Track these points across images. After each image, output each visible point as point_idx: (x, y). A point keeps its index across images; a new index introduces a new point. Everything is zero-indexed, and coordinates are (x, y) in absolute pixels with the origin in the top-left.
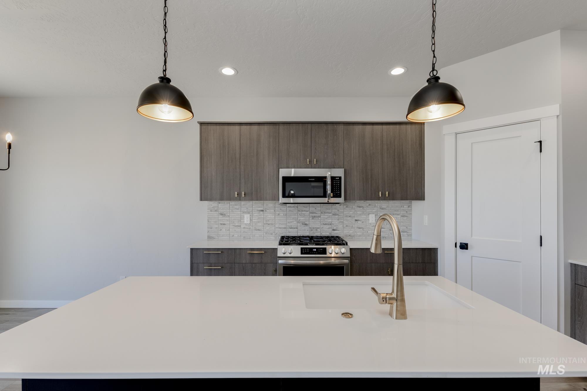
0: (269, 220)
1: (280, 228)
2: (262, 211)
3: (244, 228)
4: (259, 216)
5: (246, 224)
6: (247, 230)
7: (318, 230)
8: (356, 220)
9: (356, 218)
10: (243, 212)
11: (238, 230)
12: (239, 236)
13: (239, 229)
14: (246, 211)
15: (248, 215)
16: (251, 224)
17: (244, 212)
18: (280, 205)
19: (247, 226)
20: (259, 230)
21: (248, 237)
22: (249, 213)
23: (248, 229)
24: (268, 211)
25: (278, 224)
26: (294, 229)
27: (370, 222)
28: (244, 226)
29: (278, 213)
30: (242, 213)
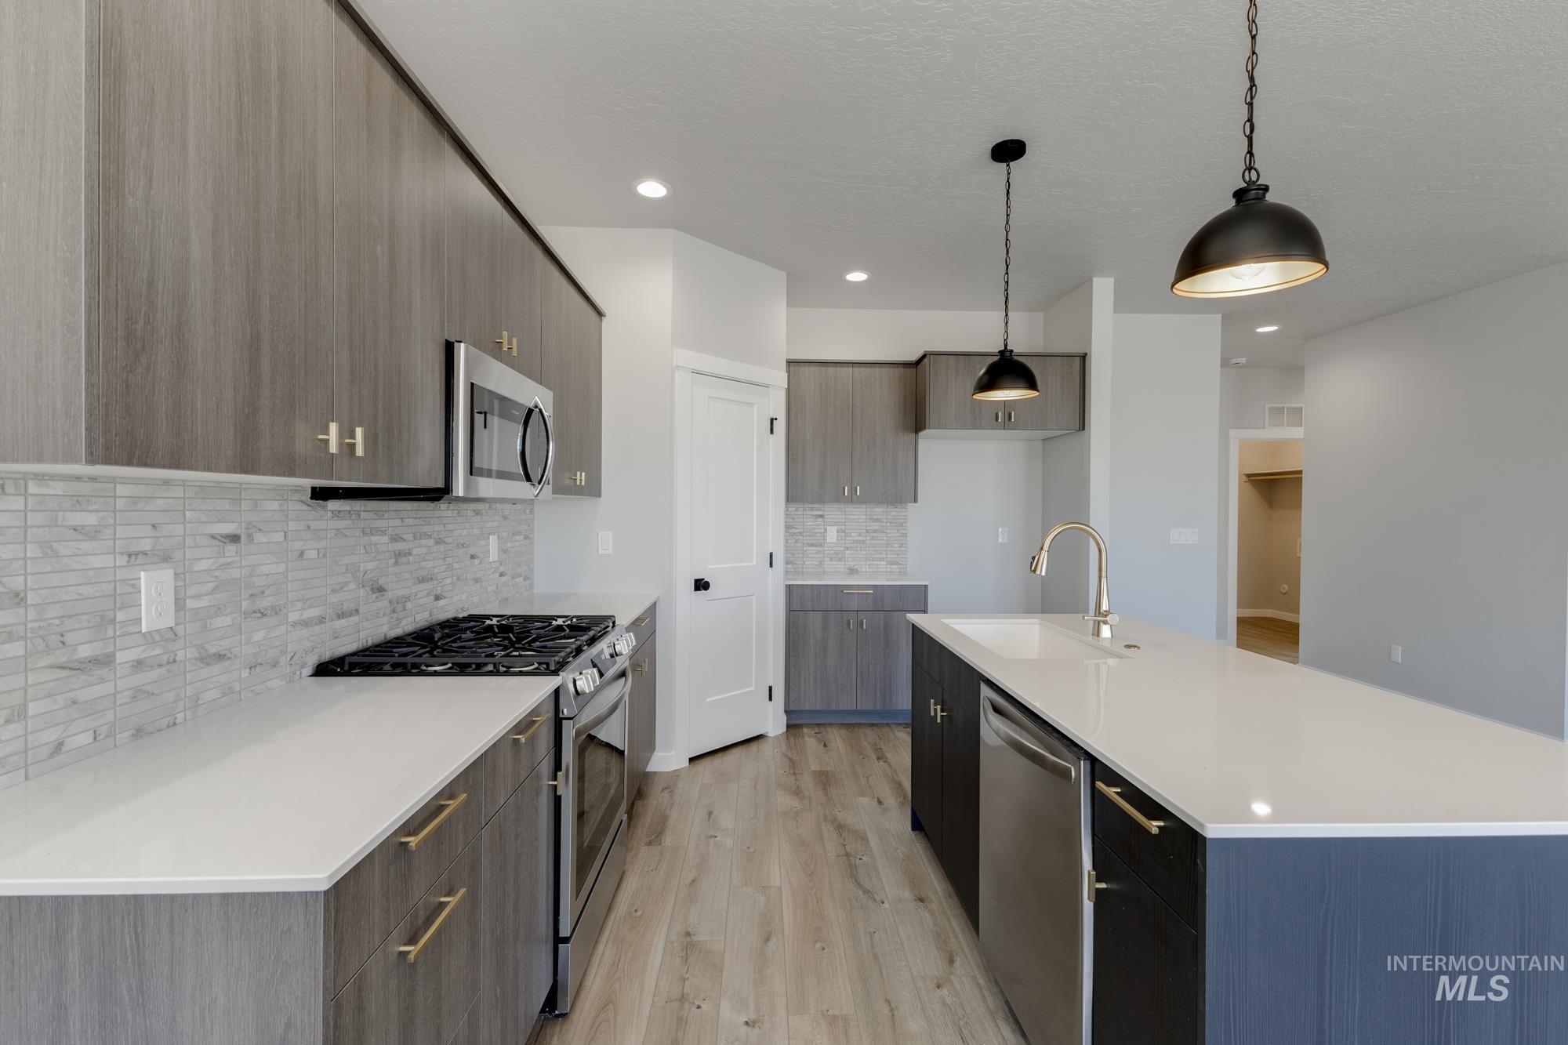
0: (263, 592)
1: (305, 624)
2: (235, 538)
3: (138, 665)
4: (217, 573)
5: (149, 638)
6: (155, 673)
7: (409, 605)
8: (472, 557)
9: (472, 551)
10: (130, 556)
11: (96, 691)
12: (103, 731)
13: (102, 680)
14: (146, 545)
15: (166, 575)
16: (180, 630)
17: (137, 554)
18: (305, 507)
19: (158, 651)
20: (220, 657)
21: (165, 722)
22: (166, 558)
23: (163, 670)
24: (260, 538)
25: (299, 605)
26: (350, 616)
27: (491, 561)
28: (134, 654)
29: (298, 545)
30: (122, 561)
